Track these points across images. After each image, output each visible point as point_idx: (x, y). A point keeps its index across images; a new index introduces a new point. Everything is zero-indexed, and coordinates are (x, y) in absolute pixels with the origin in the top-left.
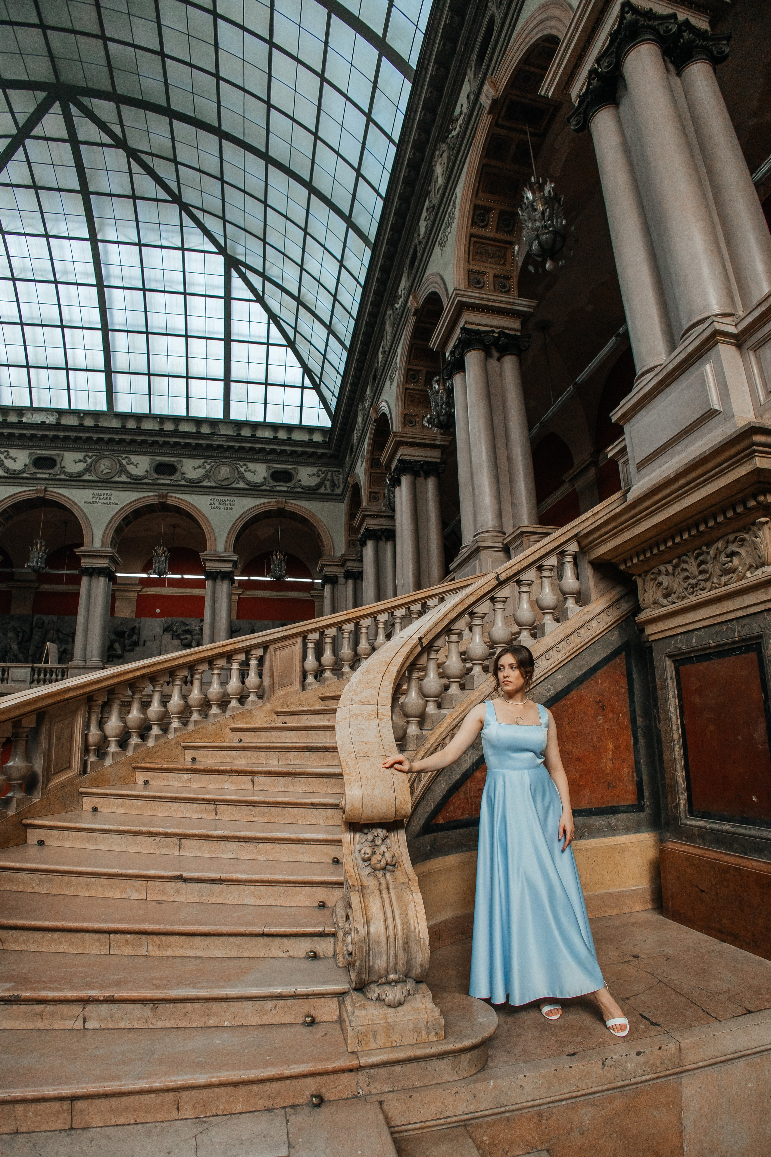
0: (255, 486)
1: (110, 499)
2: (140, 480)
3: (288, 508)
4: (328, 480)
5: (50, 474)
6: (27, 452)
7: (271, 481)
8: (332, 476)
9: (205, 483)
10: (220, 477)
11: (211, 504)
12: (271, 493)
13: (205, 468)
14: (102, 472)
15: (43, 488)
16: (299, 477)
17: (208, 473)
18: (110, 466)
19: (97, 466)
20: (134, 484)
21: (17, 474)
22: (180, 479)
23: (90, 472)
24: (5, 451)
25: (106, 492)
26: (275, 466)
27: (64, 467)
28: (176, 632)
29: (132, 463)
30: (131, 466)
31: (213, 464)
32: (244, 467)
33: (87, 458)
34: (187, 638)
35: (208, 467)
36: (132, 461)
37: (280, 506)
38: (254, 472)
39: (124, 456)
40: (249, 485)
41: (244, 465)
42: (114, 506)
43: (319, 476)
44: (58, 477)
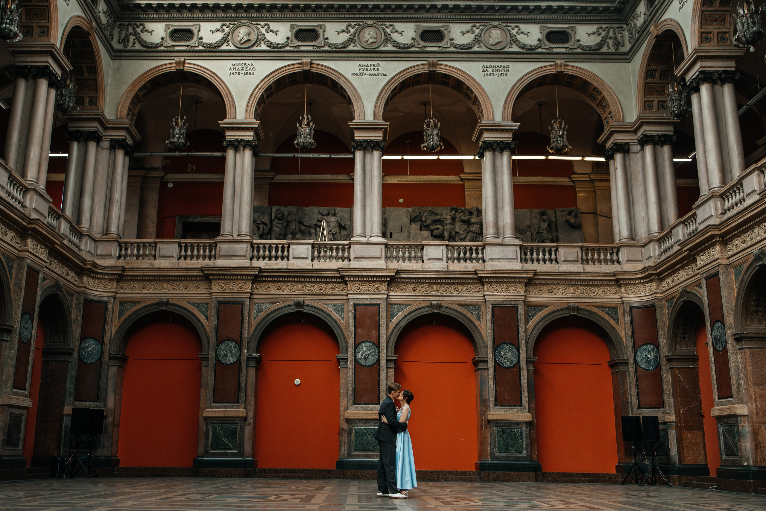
0: (530, 49)
1: (378, 70)
2: (407, 48)
3: (568, 71)
4: (611, 38)
5: (314, 46)
6: (288, 25)
7: (547, 43)
8: (614, 33)
9: (476, 49)
10: (491, 42)
11: (483, 71)
12: (549, 55)
13: (473, 33)
14: (367, 41)
15: (309, 60)
16: (578, 37)
17: (478, 37)
18: (375, 36)
19: (361, 35)
20: (402, 52)
21: (281, 48)
22: (449, 45)
23: (354, 43)
24: (265, 25)
25: (372, 63)
26: (550, 26)
27: (327, 39)
28: (425, 222)
29: (396, 31)
30: (396, 34)
31: (482, 27)
32: (516, 29)
33: (350, 28)
34: (438, 229)
35: (477, 31)
36: (397, 28)
37: (559, 70)
38: (527, 34)
39: (388, 24)
40: (523, 48)
41: (516, 27)
42: (382, 76)
43: (600, 34)
44: (322, 49)
